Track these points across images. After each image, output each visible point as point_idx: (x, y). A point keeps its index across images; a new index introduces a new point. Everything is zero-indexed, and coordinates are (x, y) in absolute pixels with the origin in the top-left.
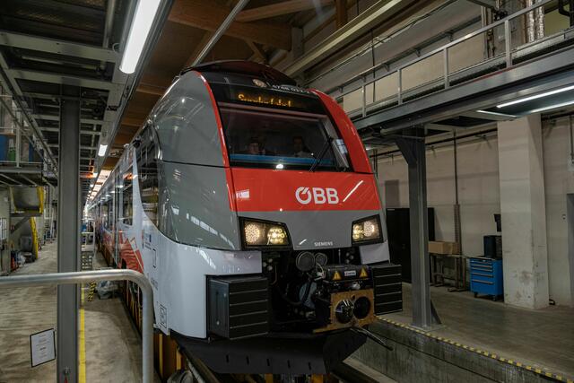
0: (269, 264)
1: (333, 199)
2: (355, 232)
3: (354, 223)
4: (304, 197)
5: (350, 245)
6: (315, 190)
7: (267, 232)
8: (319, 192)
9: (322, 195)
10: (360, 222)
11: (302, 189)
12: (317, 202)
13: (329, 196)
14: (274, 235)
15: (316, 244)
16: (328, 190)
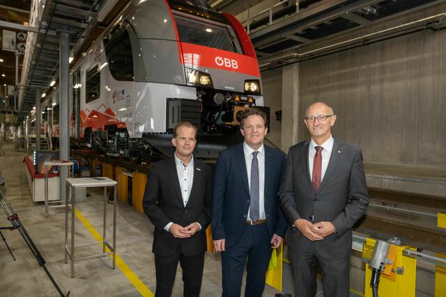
0: (199, 98)
1: (235, 66)
2: (246, 86)
3: (246, 81)
4: (220, 62)
5: (243, 92)
6: (225, 59)
7: (199, 78)
8: (227, 61)
9: (229, 63)
10: (250, 81)
11: (218, 57)
12: (226, 66)
13: (233, 64)
14: (203, 80)
15: (226, 87)
16: (233, 61)
